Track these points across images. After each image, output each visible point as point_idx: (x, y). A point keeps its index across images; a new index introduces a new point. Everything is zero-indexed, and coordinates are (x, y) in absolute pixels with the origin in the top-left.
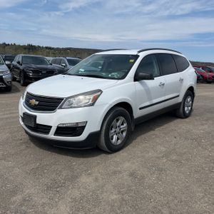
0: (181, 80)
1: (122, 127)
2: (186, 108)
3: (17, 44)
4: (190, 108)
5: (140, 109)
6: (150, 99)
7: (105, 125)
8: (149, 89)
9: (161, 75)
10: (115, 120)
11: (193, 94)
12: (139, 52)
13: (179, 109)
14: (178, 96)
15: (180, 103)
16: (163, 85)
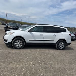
5: (29, 40)
16: (42, 35)
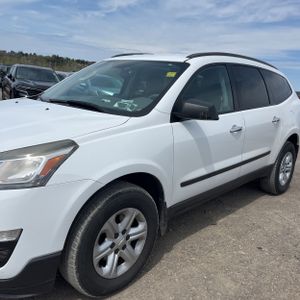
0: (277, 121)
1: (133, 231)
2: (281, 176)
3: (38, 54)
4: (288, 175)
5: (184, 184)
6: (208, 161)
7: (80, 233)
8: (206, 139)
9: (235, 109)
10: (112, 219)
11: (297, 147)
12: (190, 57)
13: (268, 177)
14: (268, 153)
15: (271, 166)
16: (239, 130)
